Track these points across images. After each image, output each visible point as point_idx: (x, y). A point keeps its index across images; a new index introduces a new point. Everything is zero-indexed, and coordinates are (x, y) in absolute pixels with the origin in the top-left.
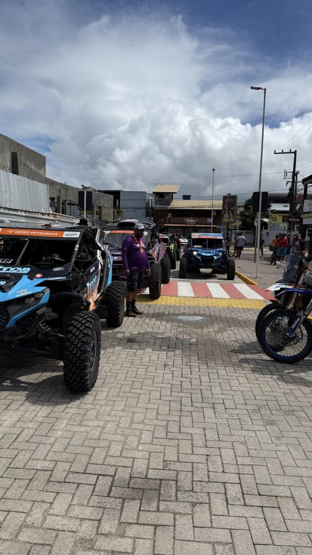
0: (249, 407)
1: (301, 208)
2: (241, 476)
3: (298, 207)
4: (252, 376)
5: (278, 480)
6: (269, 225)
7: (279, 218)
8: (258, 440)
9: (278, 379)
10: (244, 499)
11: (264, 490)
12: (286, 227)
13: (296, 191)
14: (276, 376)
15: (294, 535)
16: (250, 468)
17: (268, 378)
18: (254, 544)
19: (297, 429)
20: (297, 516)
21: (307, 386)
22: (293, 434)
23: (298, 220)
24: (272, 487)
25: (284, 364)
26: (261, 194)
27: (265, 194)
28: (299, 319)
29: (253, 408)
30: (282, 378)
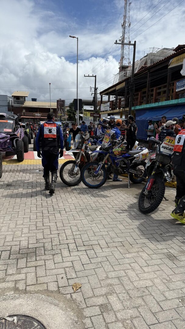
0: (77, 210)
1: (100, 108)
2: (75, 240)
3: (98, 108)
4: (78, 196)
5: (92, 239)
6: (83, 118)
7: (89, 114)
8: (83, 223)
9: (91, 196)
10: (77, 248)
11: (86, 243)
12: (92, 119)
13: (97, 99)
14: (90, 195)
15: (100, 258)
16: (79, 235)
17: (86, 196)
18: (83, 265)
19: (100, 216)
20: (101, 251)
21: (104, 197)
22: (99, 219)
23: (98, 115)
24: (90, 242)
25: (94, 189)
26: (78, 100)
27: (80, 100)
28: (100, 166)
29: (79, 210)
30: (93, 195)
